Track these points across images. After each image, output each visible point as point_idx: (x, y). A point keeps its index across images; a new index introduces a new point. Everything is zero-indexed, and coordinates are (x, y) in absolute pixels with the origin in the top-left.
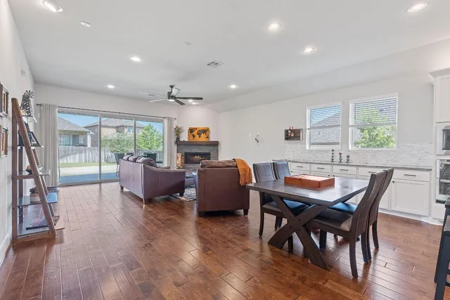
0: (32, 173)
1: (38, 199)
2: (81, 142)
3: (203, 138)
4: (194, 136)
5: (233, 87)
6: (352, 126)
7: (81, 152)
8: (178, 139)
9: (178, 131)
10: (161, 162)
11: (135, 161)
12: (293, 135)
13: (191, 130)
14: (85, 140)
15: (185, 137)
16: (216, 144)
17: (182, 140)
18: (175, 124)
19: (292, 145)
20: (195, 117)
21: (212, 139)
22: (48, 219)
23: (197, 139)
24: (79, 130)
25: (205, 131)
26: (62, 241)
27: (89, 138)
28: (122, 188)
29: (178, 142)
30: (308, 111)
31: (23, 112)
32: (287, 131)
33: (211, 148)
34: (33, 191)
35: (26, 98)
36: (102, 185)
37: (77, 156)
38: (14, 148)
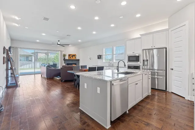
0: (11, 69)
1: (13, 76)
2: (30, 59)
3: (74, 58)
4: (70, 57)
5: (80, 41)
6: (115, 54)
7: (29, 64)
8: (64, 59)
9: (64, 56)
10: (58, 67)
11: (45, 66)
12: (100, 57)
13: (69, 55)
14: (32, 59)
15: (67, 58)
16: (78, 60)
17: (66, 59)
18: (63, 53)
19: (99, 60)
20: (71, 50)
21: (77, 58)
22: (16, 81)
23: (71, 58)
24: (29, 54)
25: (74, 55)
26: (19, 87)
27: (33, 58)
28: (42, 75)
29: (64, 60)
30: (104, 49)
31: (9, 52)
32: (98, 56)
33: (76, 61)
34: (11, 74)
35: (10, 48)
36: (35, 75)
37: (28, 65)
38: (7, 62)
